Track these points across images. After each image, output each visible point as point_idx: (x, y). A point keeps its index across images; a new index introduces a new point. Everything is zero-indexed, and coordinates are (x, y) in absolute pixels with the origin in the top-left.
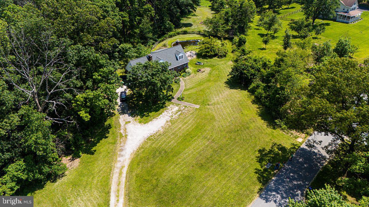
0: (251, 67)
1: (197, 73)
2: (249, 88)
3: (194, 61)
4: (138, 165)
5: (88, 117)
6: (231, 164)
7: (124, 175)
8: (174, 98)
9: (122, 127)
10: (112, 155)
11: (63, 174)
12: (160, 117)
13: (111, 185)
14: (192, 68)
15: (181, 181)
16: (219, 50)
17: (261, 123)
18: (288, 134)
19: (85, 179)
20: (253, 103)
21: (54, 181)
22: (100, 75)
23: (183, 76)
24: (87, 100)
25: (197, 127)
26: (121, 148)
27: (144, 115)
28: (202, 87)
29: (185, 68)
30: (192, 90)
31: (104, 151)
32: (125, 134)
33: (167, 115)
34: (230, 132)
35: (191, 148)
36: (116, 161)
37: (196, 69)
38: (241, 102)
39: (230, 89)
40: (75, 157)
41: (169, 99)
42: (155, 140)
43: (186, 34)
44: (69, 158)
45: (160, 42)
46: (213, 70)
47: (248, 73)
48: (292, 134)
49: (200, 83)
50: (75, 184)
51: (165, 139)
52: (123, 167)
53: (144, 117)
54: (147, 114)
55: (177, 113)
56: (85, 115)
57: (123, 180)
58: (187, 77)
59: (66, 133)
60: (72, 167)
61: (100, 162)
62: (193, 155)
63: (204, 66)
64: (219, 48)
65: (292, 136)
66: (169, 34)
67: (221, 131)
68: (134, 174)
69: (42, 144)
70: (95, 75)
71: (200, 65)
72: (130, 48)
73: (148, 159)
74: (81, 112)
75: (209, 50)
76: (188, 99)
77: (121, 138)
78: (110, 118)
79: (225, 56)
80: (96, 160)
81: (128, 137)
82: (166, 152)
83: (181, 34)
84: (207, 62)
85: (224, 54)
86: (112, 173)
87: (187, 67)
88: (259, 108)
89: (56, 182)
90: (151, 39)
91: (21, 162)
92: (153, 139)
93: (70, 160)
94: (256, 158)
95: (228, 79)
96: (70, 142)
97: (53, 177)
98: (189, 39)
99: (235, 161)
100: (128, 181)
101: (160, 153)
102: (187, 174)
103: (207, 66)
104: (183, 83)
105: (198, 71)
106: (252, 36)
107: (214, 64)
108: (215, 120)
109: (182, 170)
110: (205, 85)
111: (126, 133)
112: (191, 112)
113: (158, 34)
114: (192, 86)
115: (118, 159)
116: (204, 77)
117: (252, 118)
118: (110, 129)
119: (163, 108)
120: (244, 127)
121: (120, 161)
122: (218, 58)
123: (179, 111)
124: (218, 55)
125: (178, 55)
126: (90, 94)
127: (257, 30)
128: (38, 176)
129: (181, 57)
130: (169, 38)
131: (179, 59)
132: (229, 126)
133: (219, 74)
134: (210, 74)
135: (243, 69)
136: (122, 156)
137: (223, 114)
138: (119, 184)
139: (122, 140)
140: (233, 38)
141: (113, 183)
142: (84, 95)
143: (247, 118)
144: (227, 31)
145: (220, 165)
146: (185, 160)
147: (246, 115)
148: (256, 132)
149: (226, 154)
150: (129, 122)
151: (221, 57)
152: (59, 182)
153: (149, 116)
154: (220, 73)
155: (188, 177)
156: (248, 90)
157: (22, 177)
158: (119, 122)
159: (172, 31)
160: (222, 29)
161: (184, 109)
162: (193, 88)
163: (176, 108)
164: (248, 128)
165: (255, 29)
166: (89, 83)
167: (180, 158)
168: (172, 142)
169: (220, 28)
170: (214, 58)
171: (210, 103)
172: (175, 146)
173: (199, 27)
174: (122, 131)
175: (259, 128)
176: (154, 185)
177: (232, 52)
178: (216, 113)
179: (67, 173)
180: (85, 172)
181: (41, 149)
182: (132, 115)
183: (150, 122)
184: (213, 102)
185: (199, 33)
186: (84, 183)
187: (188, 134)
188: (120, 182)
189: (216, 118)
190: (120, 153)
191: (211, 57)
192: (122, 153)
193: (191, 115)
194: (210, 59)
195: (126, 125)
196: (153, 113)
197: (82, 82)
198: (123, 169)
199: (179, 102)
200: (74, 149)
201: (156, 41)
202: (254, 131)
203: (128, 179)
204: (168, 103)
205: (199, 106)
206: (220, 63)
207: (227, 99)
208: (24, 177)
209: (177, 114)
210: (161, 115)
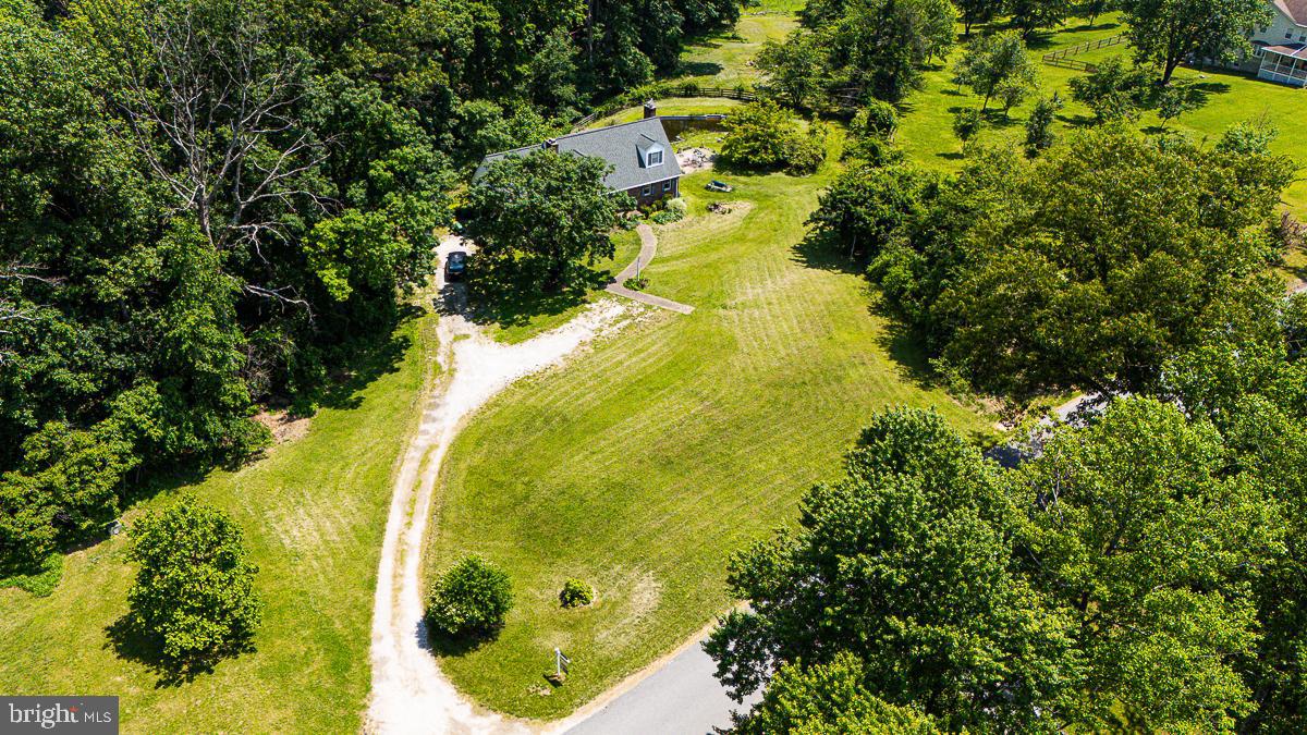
0: (882, 196)
1: (706, 214)
2: (870, 268)
3: (703, 180)
4: (478, 444)
5: (343, 289)
6: (762, 466)
7: (435, 466)
8: (612, 280)
9: (442, 349)
10: (405, 417)
11: (260, 452)
12: (561, 328)
13: (395, 487)
14: (691, 199)
15: (598, 493)
16: (792, 149)
17: (886, 368)
18: (968, 405)
19: (322, 466)
20: (873, 313)
21: (234, 467)
22: (391, 168)
23: (655, 220)
24: (347, 241)
25: (674, 364)
26: (432, 401)
27: (514, 321)
28: (714, 256)
29: (666, 196)
30: (679, 263)
31: (382, 405)
32: (450, 363)
33: (585, 327)
34: (776, 386)
35: (644, 416)
36: (415, 431)
37: (705, 204)
38: (833, 308)
39: (807, 267)
40: (297, 413)
41: (601, 281)
42: (537, 387)
43: (691, 96)
44: (279, 415)
45: (598, 117)
46: (760, 209)
47: (870, 215)
48: (982, 407)
49: (712, 244)
50: (291, 479)
51: (568, 387)
52: (433, 447)
53: (514, 327)
54: (524, 318)
55: (617, 322)
56: (336, 282)
57: (431, 477)
58: (670, 225)
59: (278, 335)
60: (285, 438)
61: (367, 431)
62: (648, 434)
63: (733, 195)
64: (793, 140)
65: (980, 413)
66: (633, 94)
67: (747, 380)
68: (463, 466)
69: (211, 345)
70: (373, 167)
71: (719, 191)
72: (492, 116)
73: (510, 432)
74: (325, 272)
75: (758, 143)
76: (660, 288)
77: (435, 376)
78: (408, 321)
79: (813, 169)
80: (359, 424)
81: (457, 375)
82: (565, 420)
83: (675, 95)
84: (745, 184)
85: (811, 161)
86: (398, 458)
87: (674, 193)
88: (890, 328)
89: (237, 471)
90: (569, 103)
91: (152, 389)
92: (533, 385)
93: (282, 419)
94: (845, 460)
95: (805, 239)
96: (285, 366)
97: (232, 456)
98: (700, 113)
99: (775, 460)
100: (445, 482)
101: (547, 421)
102: (619, 479)
103: (742, 197)
104: (651, 239)
105: (711, 210)
106: (926, 115)
107: (770, 192)
108: (737, 349)
109: (607, 468)
110: (724, 252)
111: (454, 366)
112: (662, 324)
113: (597, 89)
114: (681, 250)
115: (422, 427)
116: (726, 228)
117: (858, 353)
118: (406, 349)
119: (577, 305)
120: (831, 375)
121: (425, 432)
122: (789, 173)
123: (624, 317)
124: (789, 165)
125: (646, 149)
126: (357, 218)
127: (951, 97)
128: (191, 439)
129: (655, 156)
130: (634, 106)
131: (650, 164)
132: (779, 369)
133: (779, 222)
134: (750, 218)
135: (855, 203)
136: (434, 420)
137: (767, 335)
138: (417, 486)
139: (437, 381)
140: (853, 114)
141: (400, 482)
142: (339, 223)
143: (841, 353)
144: (834, 91)
145: (726, 467)
146: (618, 445)
147: (843, 344)
148: (864, 393)
149: (750, 442)
150: (466, 336)
151: (799, 170)
152: (245, 471)
153: (528, 323)
154: (783, 219)
155: (623, 486)
156: (865, 273)
157: (151, 431)
158: (434, 335)
159: (646, 84)
160: (820, 83)
161: (642, 313)
162: (683, 256)
163: (619, 310)
164: (838, 379)
165: (943, 92)
166: (357, 191)
167: (604, 440)
168: (588, 397)
169: (810, 80)
170: (773, 174)
171: (729, 303)
172: (596, 408)
173: (745, 76)
174: (440, 359)
175: (876, 382)
176: (519, 496)
177: (843, 159)
178: (744, 329)
179: (269, 451)
180: (321, 450)
181: (208, 356)
182: (475, 317)
183: (530, 341)
184: (740, 299)
185: (739, 94)
186: (319, 477)
187: (641, 380)
188: (420, 482)
189: (741, 345)
190: (428, 412)
191: (763, 169)
192: (435, 413)
193: (662, 331)
194: (759, 177)
195: (455, 345)
196: (542, 317)
197: (335, 185)
198: (434, 452)
199: (630, 294)
200: (293, 390)
201: (586, 113)
202: (857, 389)
203: (445, 474)
204: (593, 293)
205: (693, 308)
206: (791, 189)
207: (788, 296)
208: (156, 433)
209: (618, 325)
210: (566, 325)
